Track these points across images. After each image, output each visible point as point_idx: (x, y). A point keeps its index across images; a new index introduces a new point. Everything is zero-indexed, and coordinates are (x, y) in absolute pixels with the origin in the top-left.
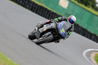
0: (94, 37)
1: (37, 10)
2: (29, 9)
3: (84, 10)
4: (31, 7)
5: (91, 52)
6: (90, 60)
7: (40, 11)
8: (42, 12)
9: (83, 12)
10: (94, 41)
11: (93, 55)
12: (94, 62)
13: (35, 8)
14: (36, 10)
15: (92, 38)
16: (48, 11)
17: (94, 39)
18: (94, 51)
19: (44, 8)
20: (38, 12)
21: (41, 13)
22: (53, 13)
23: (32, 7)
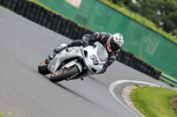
0: (128, 58)
1: (26, 10)
2: (11, 8)
3: (111, 11)
4: (14, 6)
5: (124, 85)
6: (122, 100)
7: (31, 12)
8: (35, 13)
9: (109, 14)
10: (129, 65)
11: (127, 90)
12: (130, 103)
13: (21, 7)
14: (23, 11)
15: (125, 60)
16: (46, 11)
17: (129, 61)
18: (129, 84)
19: (38, 6)
20: (28, 13)
21: (32, 15)
22: (55, 15)
23: (17, 5)
